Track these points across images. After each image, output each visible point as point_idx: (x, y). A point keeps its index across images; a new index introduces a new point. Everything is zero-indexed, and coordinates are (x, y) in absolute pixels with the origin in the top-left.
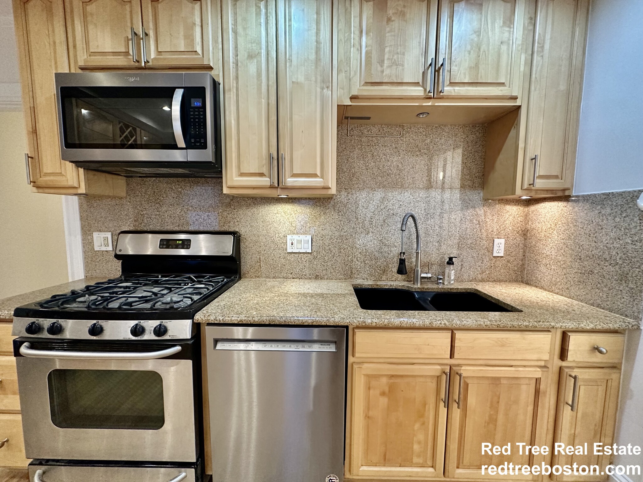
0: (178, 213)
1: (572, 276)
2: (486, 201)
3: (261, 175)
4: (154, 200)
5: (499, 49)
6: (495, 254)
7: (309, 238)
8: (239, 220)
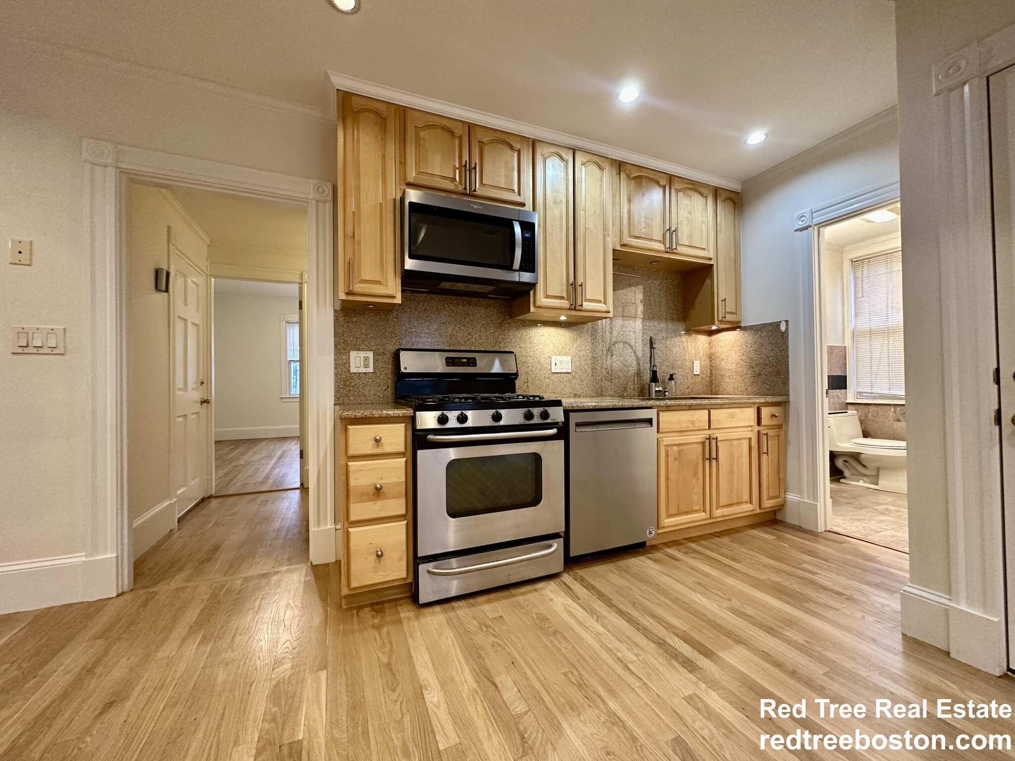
0: (450, 332)
1: (748, 380)
2: (689, 331)
3: (562, 298)
4: (424, 317)
5: (701, 226)
6: (695, 373)
7: (569, 358)
8: (509, 341)
